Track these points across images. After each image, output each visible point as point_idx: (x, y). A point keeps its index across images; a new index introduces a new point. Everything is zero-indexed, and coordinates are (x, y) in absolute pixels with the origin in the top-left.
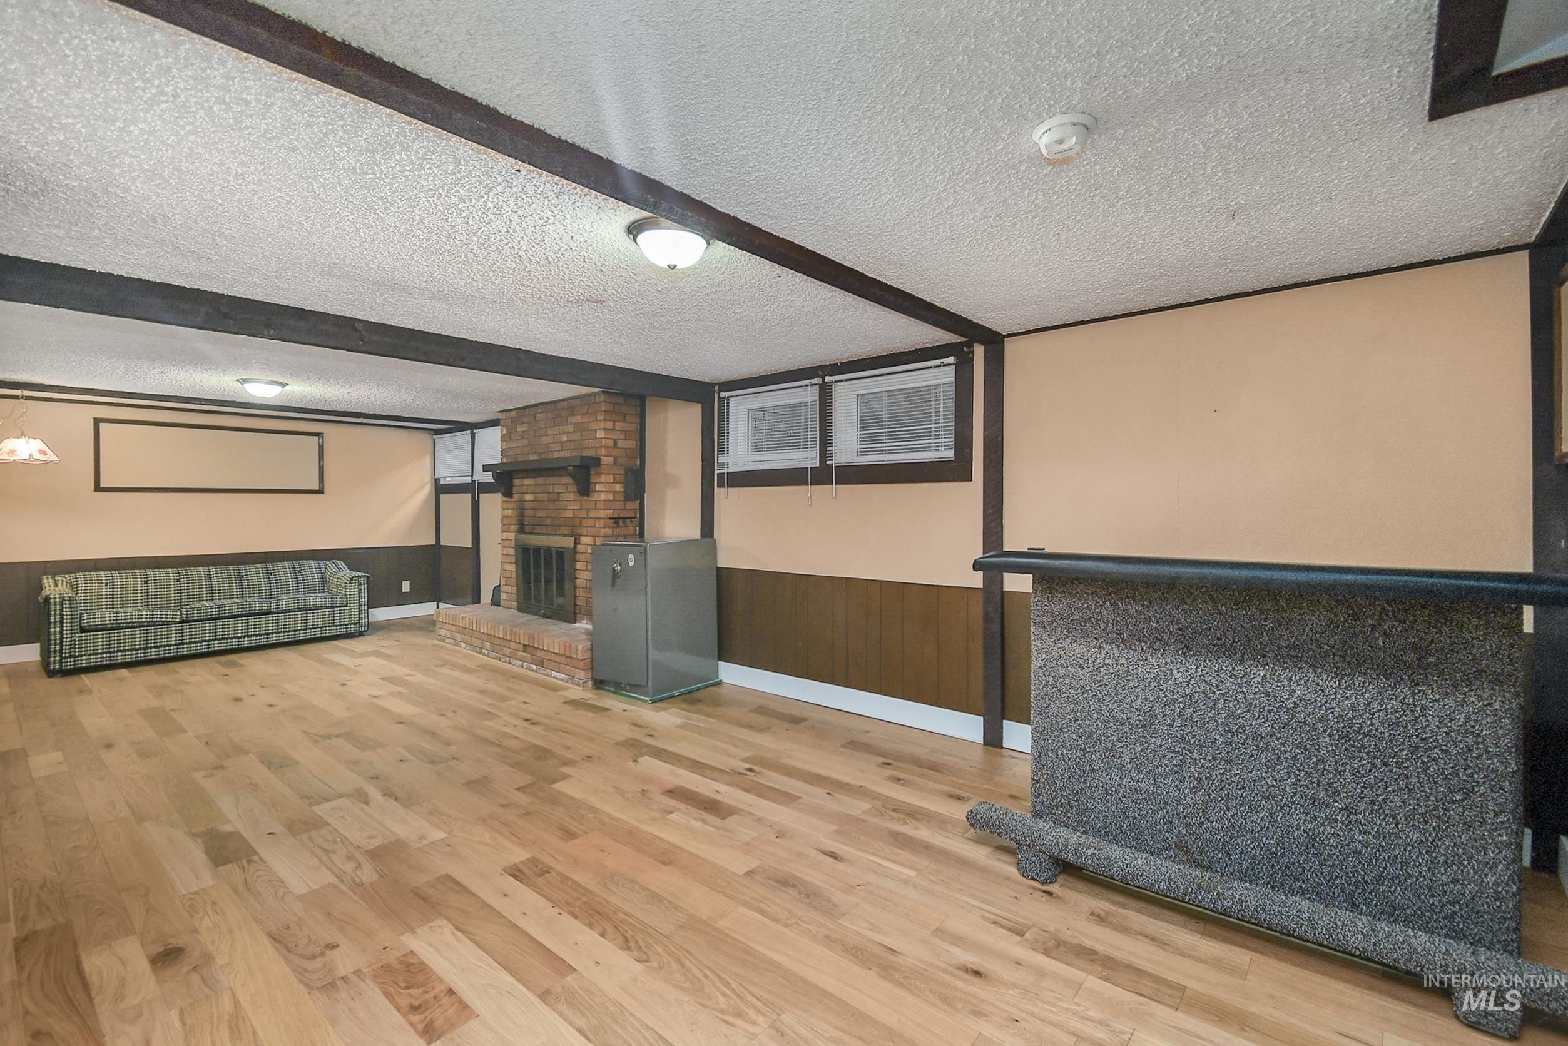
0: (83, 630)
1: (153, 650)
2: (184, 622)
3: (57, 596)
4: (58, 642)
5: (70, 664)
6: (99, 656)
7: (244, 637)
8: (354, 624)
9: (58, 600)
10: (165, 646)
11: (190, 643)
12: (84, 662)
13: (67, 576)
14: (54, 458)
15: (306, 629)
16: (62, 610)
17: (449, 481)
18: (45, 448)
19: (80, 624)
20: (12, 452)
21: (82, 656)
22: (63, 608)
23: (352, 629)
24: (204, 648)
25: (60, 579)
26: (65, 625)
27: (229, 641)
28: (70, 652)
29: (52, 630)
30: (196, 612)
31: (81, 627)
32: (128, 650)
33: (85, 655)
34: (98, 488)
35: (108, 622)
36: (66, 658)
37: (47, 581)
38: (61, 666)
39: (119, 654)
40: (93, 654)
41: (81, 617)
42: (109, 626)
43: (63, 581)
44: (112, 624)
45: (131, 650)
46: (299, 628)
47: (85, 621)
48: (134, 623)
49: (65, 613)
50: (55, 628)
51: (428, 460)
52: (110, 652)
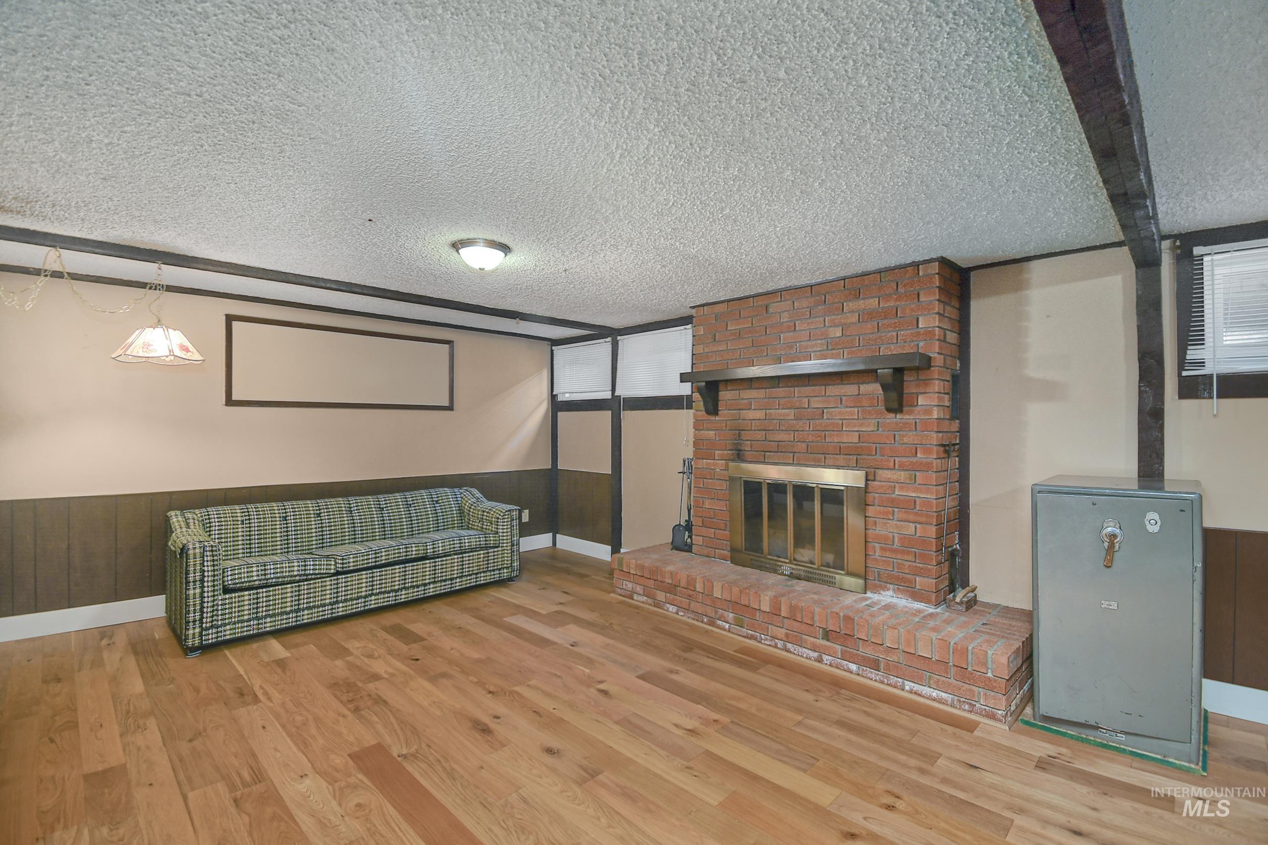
0: (226, 590)
1: (306, 612)
2: (338, 573)
3: (197, 545)
4: (198, 607)
5: (211, 637)
6: (245, 624)
7: (401, 589)
8: (507, 568)
9: (198, 551)
10: (318, 607)
11: (346, 601)
12: (228, 633)
13: (197, 511)
14: (197, 356)
15: (462, 577)
16: (202, 565)
17: (567, 397)
18: (187, 344)
19: (223, 582)
20: (147, 346)
21: (225, 625)
22: (204, 561)
23: (505, 574)
24: (360, 606)
25: (190, 516)
26: (206, 584)
27: (386, 595)
28: (212, 621)
29: (191, 592)
30: (351, 560)
31: (224, 586)
32: (278, 614)
33: (229, 624)
34: (230, 401)
35: (255, 578)
36: (207, 629)
37: (176, 518)
38: (202, 642)
39: (268, 620)
40: (239, 622)
41: (224, 572)
42: (257, 583)
43: (194, 519)
44: (260, 580)
45: (282, 614)
46: (455, 576)
47: (229, 578)
48: (284, 577)
49: (206, 569)
50: (194, 589)
51: (545, 374)
52: (258, 618)
